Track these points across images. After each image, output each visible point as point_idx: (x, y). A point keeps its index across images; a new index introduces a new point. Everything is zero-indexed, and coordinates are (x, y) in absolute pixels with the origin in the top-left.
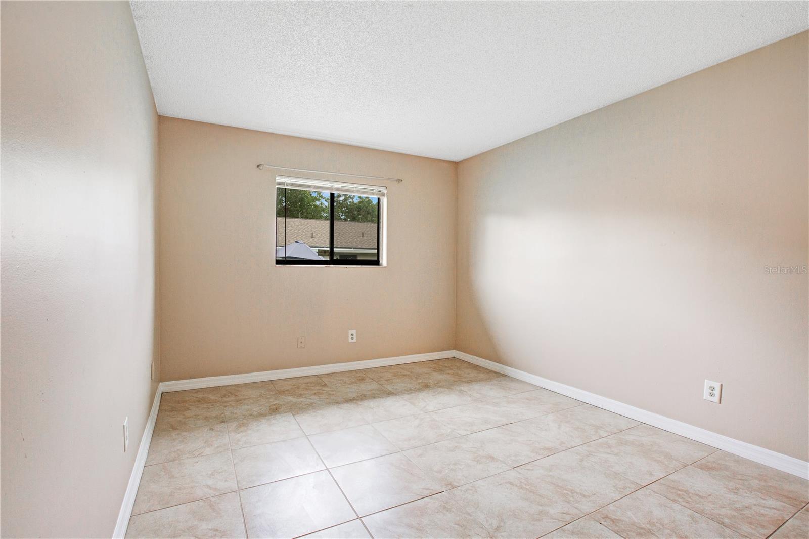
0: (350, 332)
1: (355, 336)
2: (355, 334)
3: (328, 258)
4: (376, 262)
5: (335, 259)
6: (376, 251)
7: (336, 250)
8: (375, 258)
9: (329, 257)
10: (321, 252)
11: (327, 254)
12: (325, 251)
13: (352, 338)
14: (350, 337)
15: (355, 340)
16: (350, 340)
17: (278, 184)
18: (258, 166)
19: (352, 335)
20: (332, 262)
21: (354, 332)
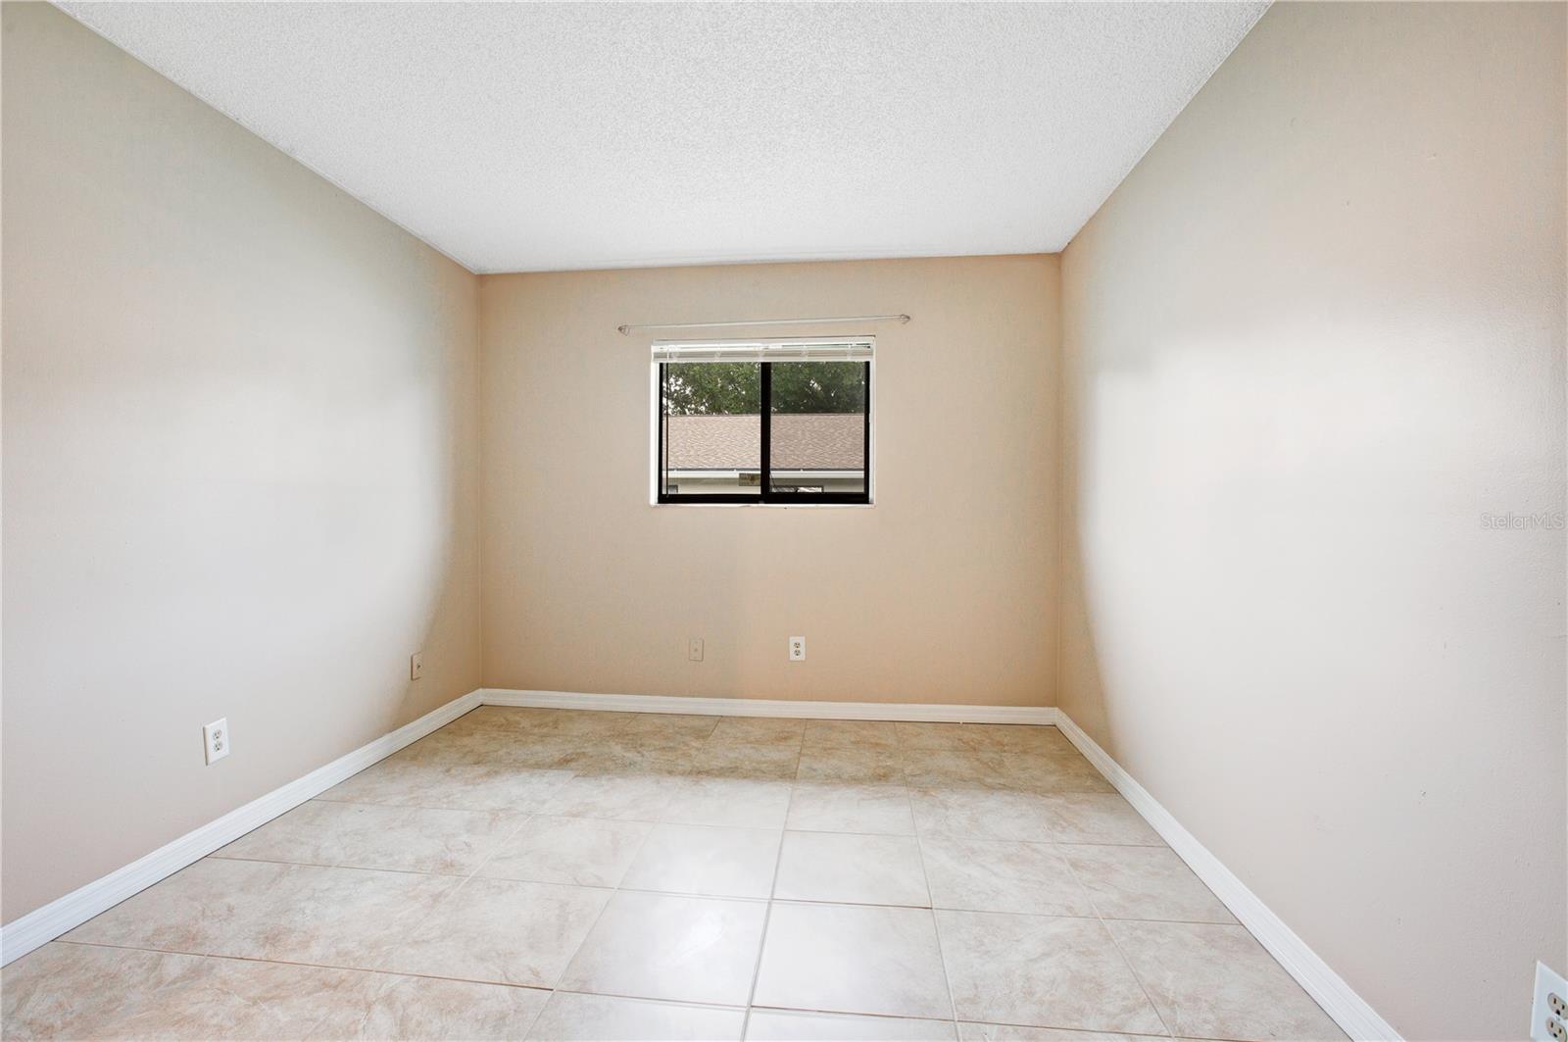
0: (793, 640)
1: (802, 649)
2: (803, 645)
3: (757, 491)
4: (863, 498)
5: (770, 492)
6: (861, 474)
7: (774, 474)
8: (861, 490)
9: (760, 488)
10: (746, 480)
11: (759, 482)
12: (753, 478)
13: (797, 653)
14: (793, 649)
15: (802, 657)
16: (793, 657)
17: (658, 356)
18: (620, 329)
19: (797, 645)
20: (768, 497)
21: (801, 640)
